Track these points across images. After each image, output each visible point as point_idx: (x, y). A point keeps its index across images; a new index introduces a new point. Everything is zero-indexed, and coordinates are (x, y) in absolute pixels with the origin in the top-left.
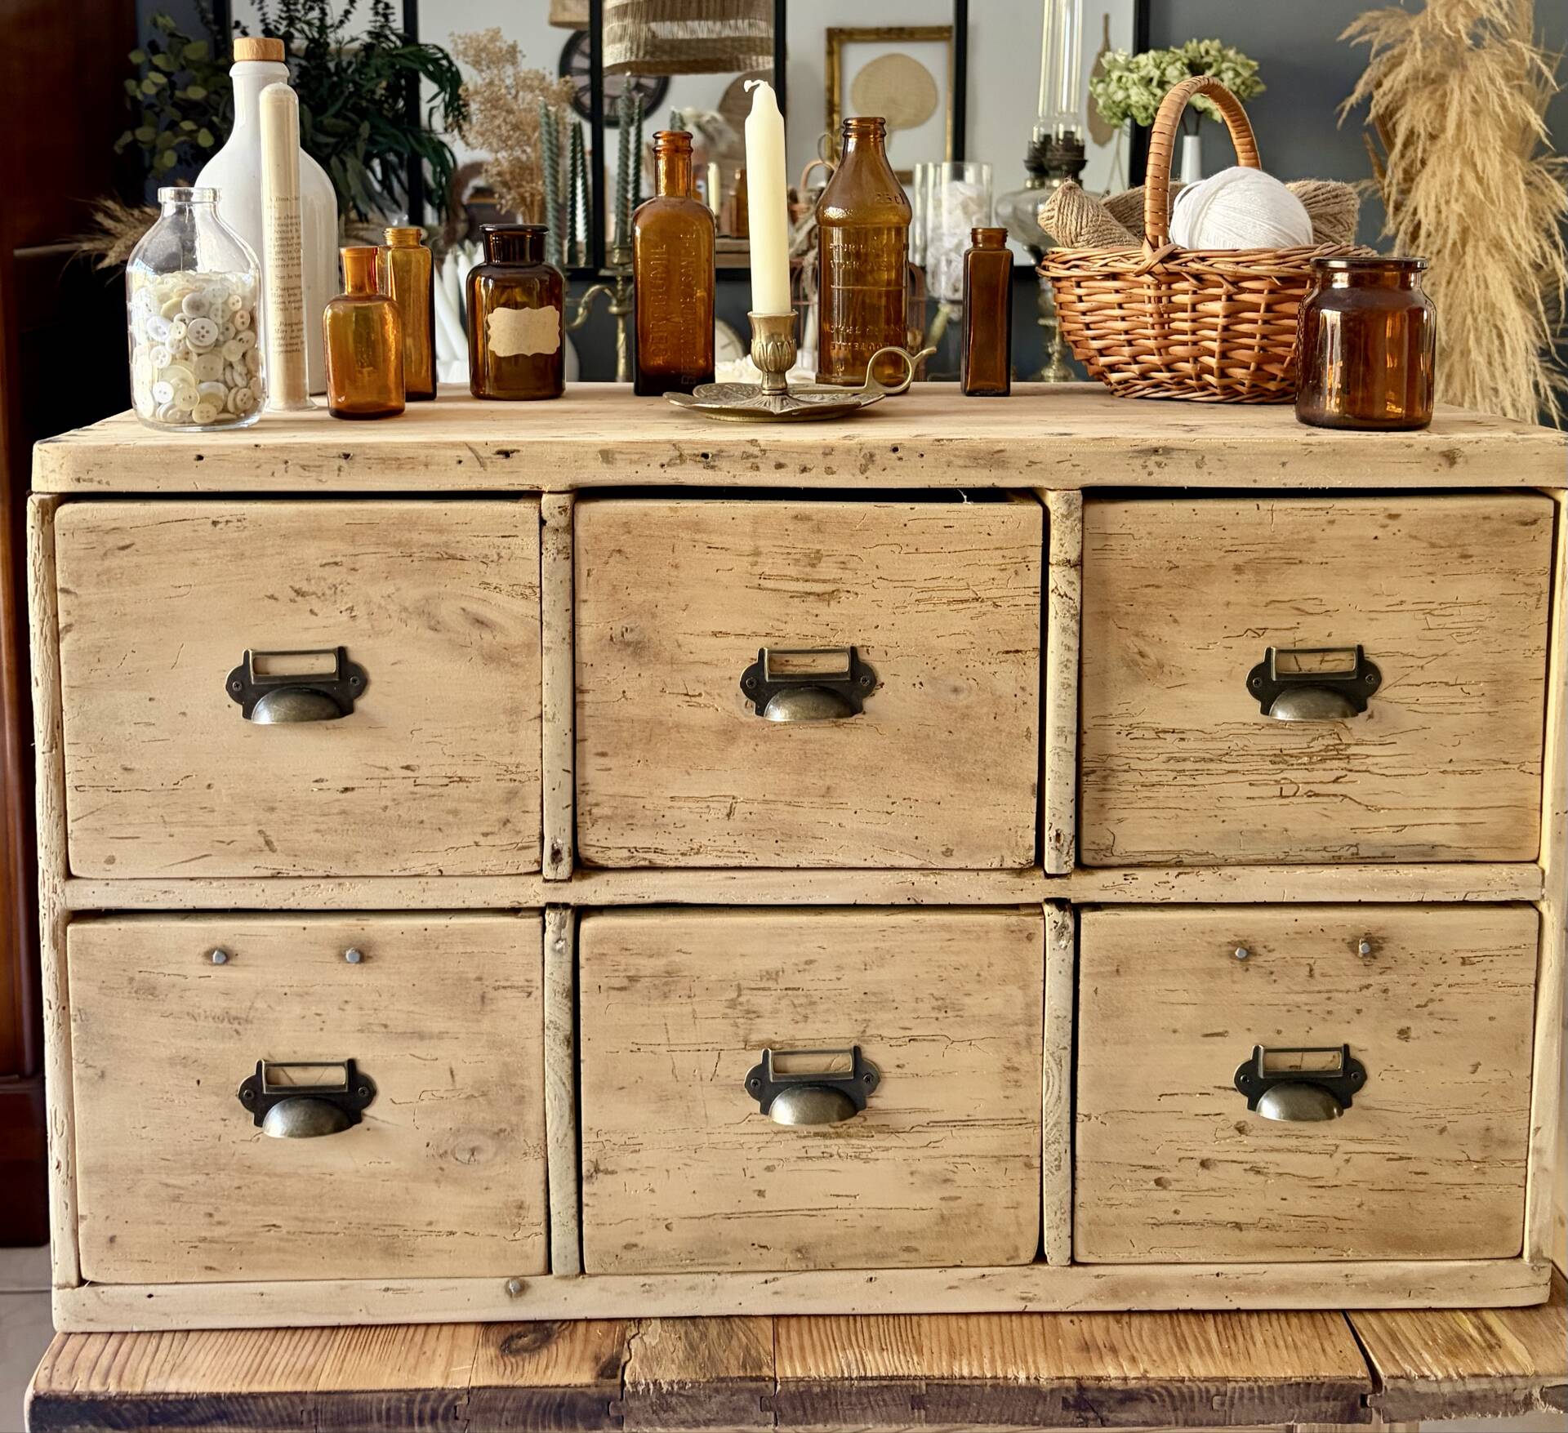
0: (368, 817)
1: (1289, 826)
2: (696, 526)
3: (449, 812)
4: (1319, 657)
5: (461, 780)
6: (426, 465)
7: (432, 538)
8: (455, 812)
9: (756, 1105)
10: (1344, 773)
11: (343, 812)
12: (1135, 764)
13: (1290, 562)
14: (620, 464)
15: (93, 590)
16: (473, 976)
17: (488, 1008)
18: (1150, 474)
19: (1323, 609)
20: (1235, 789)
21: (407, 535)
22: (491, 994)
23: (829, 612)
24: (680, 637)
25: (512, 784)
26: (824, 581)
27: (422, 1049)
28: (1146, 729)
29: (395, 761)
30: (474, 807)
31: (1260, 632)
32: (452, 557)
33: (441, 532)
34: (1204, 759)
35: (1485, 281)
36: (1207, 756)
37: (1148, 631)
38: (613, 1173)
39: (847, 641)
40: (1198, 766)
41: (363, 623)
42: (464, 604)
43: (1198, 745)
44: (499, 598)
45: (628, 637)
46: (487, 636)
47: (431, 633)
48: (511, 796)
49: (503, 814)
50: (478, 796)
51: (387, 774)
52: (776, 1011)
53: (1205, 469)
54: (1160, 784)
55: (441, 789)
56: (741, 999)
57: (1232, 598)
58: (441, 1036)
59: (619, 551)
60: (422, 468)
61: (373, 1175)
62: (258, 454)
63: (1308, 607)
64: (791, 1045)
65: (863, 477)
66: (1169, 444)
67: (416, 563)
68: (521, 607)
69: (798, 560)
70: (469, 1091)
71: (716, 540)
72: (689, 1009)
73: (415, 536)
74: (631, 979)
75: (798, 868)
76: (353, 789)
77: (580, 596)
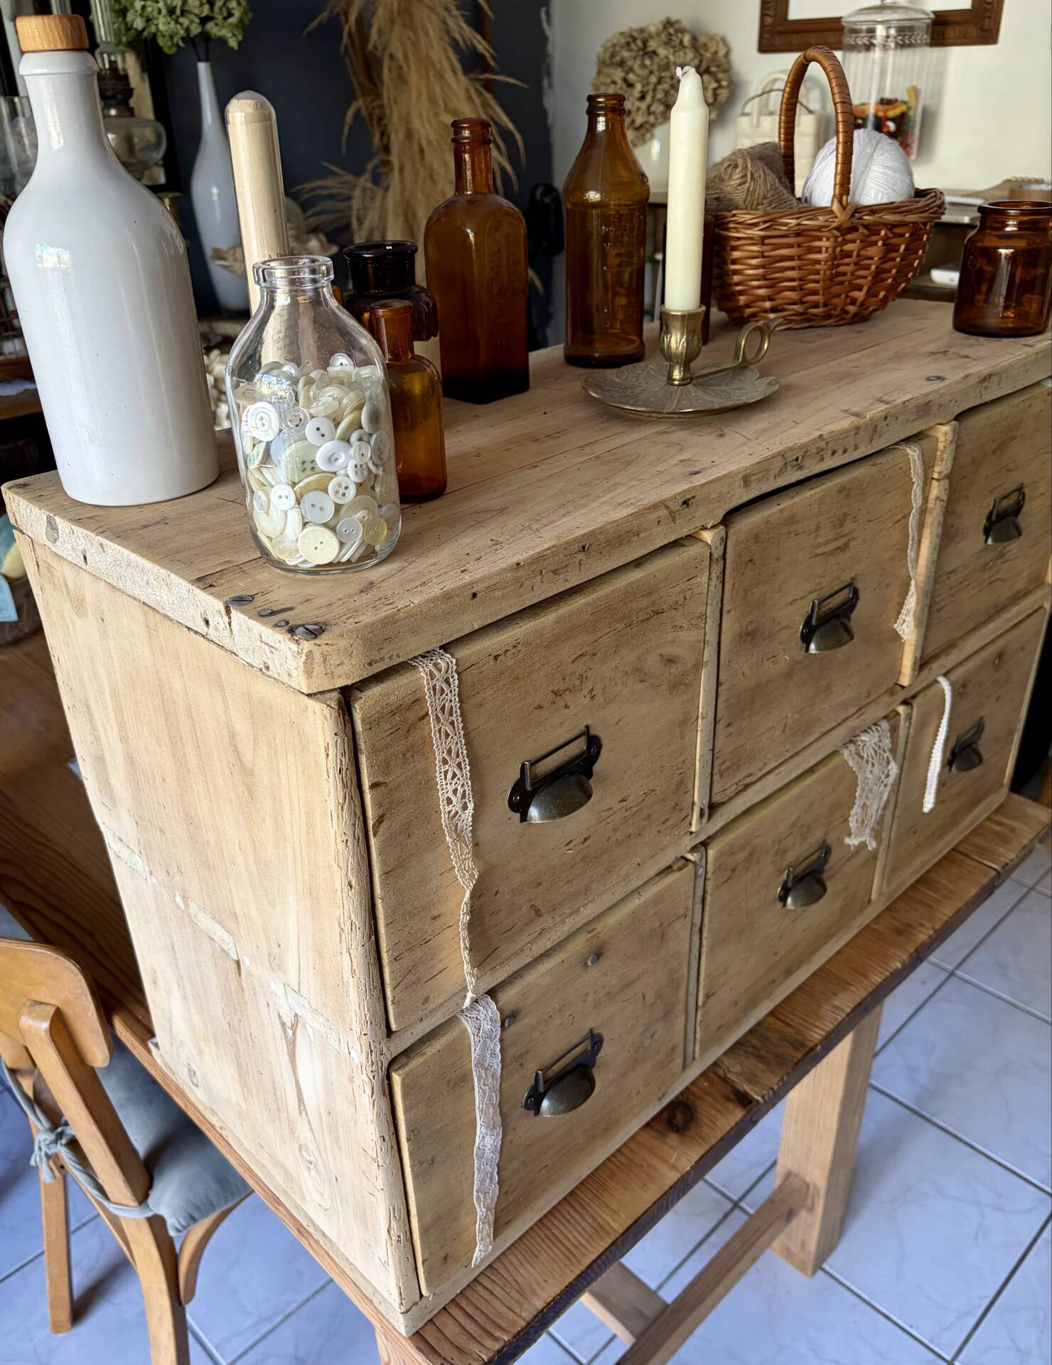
0: (599, 852)
3: (645, 819)
5: (653, 791)
6: (637, 535)
7: (644, 602)
8: (649, 817)
10: (1001, 565)
11: (585, 857)
13: (1011, 439)
14: (753, 485)
15: (399, 772)
16: (657, 925)
17: (665, 941)
19: (1015, 465)
20: (967, 595)
21: (629, 606)
22: (667, 930)
23: (843, 559)
24: (775, 615)
25: (681, 777)
26: (844, 537)
27: (628, 993)
29: (613, 800)
30: (659, 806)
31: (992, 491)
32: (657, 613)
33: (650, 593)
34: (959, 583)
36: (962, 580)
38: (714, 993)
39: (849, 576)
40: (958, 588)
41: (599, 699)
42: (661, 650)
43: (959, 575)
44: (682, 634)
45: (750, 629)
46: (672, 669)
47: (640, 686)
48: (681, 785)
49: (675, 802)
50: (662, 797)
51: (611, 813)
52: (793, 845)
55: (641, 805)
56: (780, 847)
58: (638, 979)
59: (750, 561)
60: (635, 539)
62: (522, 572)
63: (1011, 466)
64: (799, 859)
67: (633, 629)
68: (694, 635)
69: (834, 526)
70: (652, 1000)
71: (800, 527)
72: (756, 871)
73: (634, 605)
75: (809, 745)
76: (589, 837)
77: (726, 608)
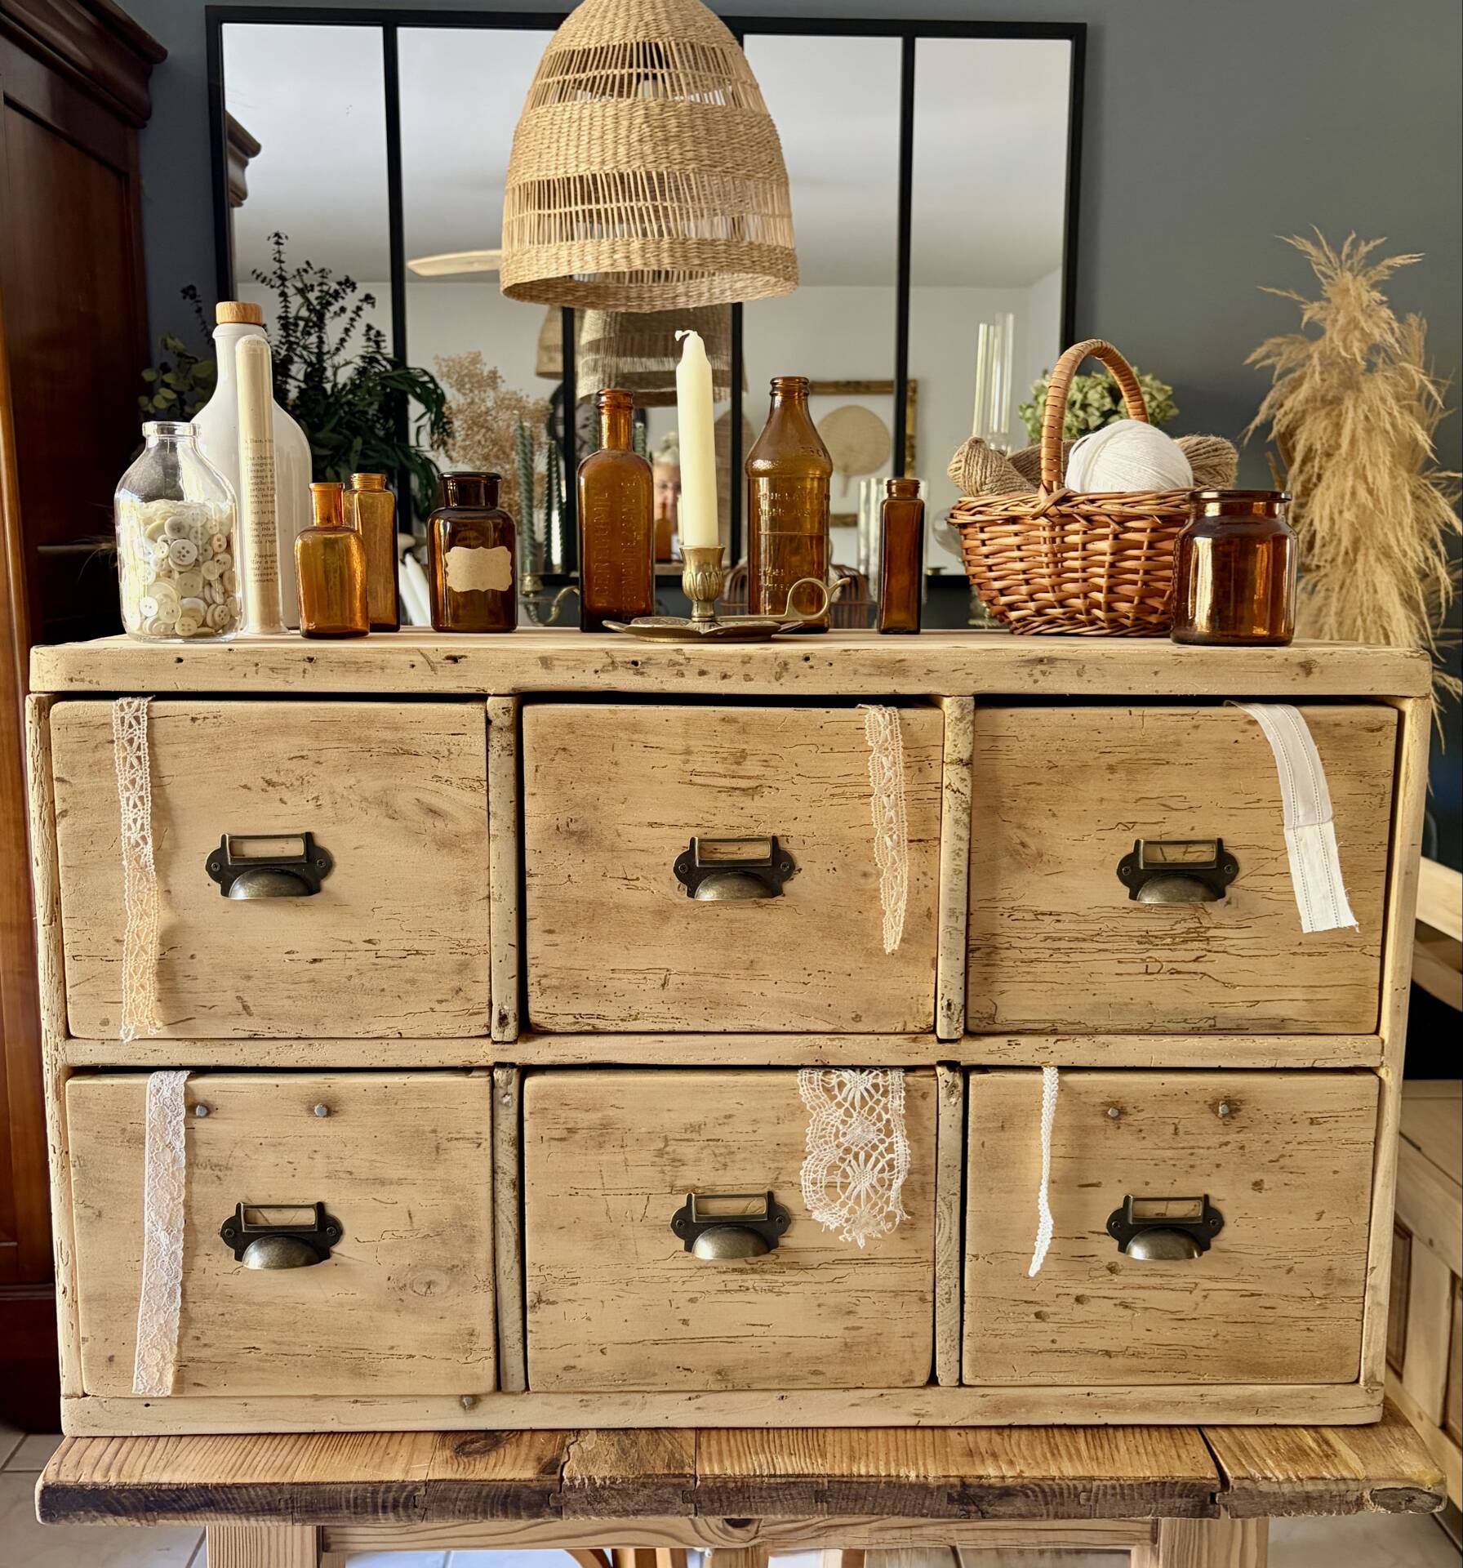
0: (334, 985)
1: (1152, 999)
2: (634, 727)
3: (407, 981)
4: (1182, 848)
5: (418, 953)
6: (382, 669)
7: (388, 735)
8: (412, 982)
9: (681, 1244)
10: (1204, 953)
11: (312, 981)
12: (1016, 943)
13: (1158, 763)
14: (557, 670)
15: (85, 780)
16: (428, 1129)
17: (442, 1158)
18: (1036, 681)
19: (1187, 805)
20: (1105, 965)
21: (367, 732)
22: (445, 1145)
23: (752, 805)
24: (620, 827)
25: (463, 957)
26: (749, 778)
27: (383, 1194)
28: (1027, 911)
29: (358, 936)
30: (429, 977)
31: (1129, 826)
32: (407, 753)
33: (396, 729)
34: (1077, 939)
35: (1374, 586)
36: (1080, 936)
37: (1029, 824)
38: (554, 1303)
39: (769, 831)
40: (1072, 945)
41: (328, 812)
42: (419, 795)
43: (1072, 926)
44: (451, 791)
45: (573, 826)
46: (440, 824)
47: (388, 821)
48: (463, 968)
49: (456, 984)
50: (434, 967)
51: (352, 947)
52: (698, 1160)
53: (1085, 677)
54: (1037, 960)
55: (400, 961)
56: (668, 1149)
57: (1105, 795)
58: (399, 1182)
59: (564, 749)
60: (378, 671)
61: (341, 1305)
62: (232, 657)
63: (1173, 803)
64: (712, 1190)
65: (777, 684)
66: (1054, 654)
67: (375, 758)
68: (468, 798)
69: (725, 759)
70: (425, 1231)
71: (652, 740)
72: (620, 1158)
73: (373, 733)
74: (570, 1130)
75: (725, 1033)
76: (321, 960)
77: (528, 790)
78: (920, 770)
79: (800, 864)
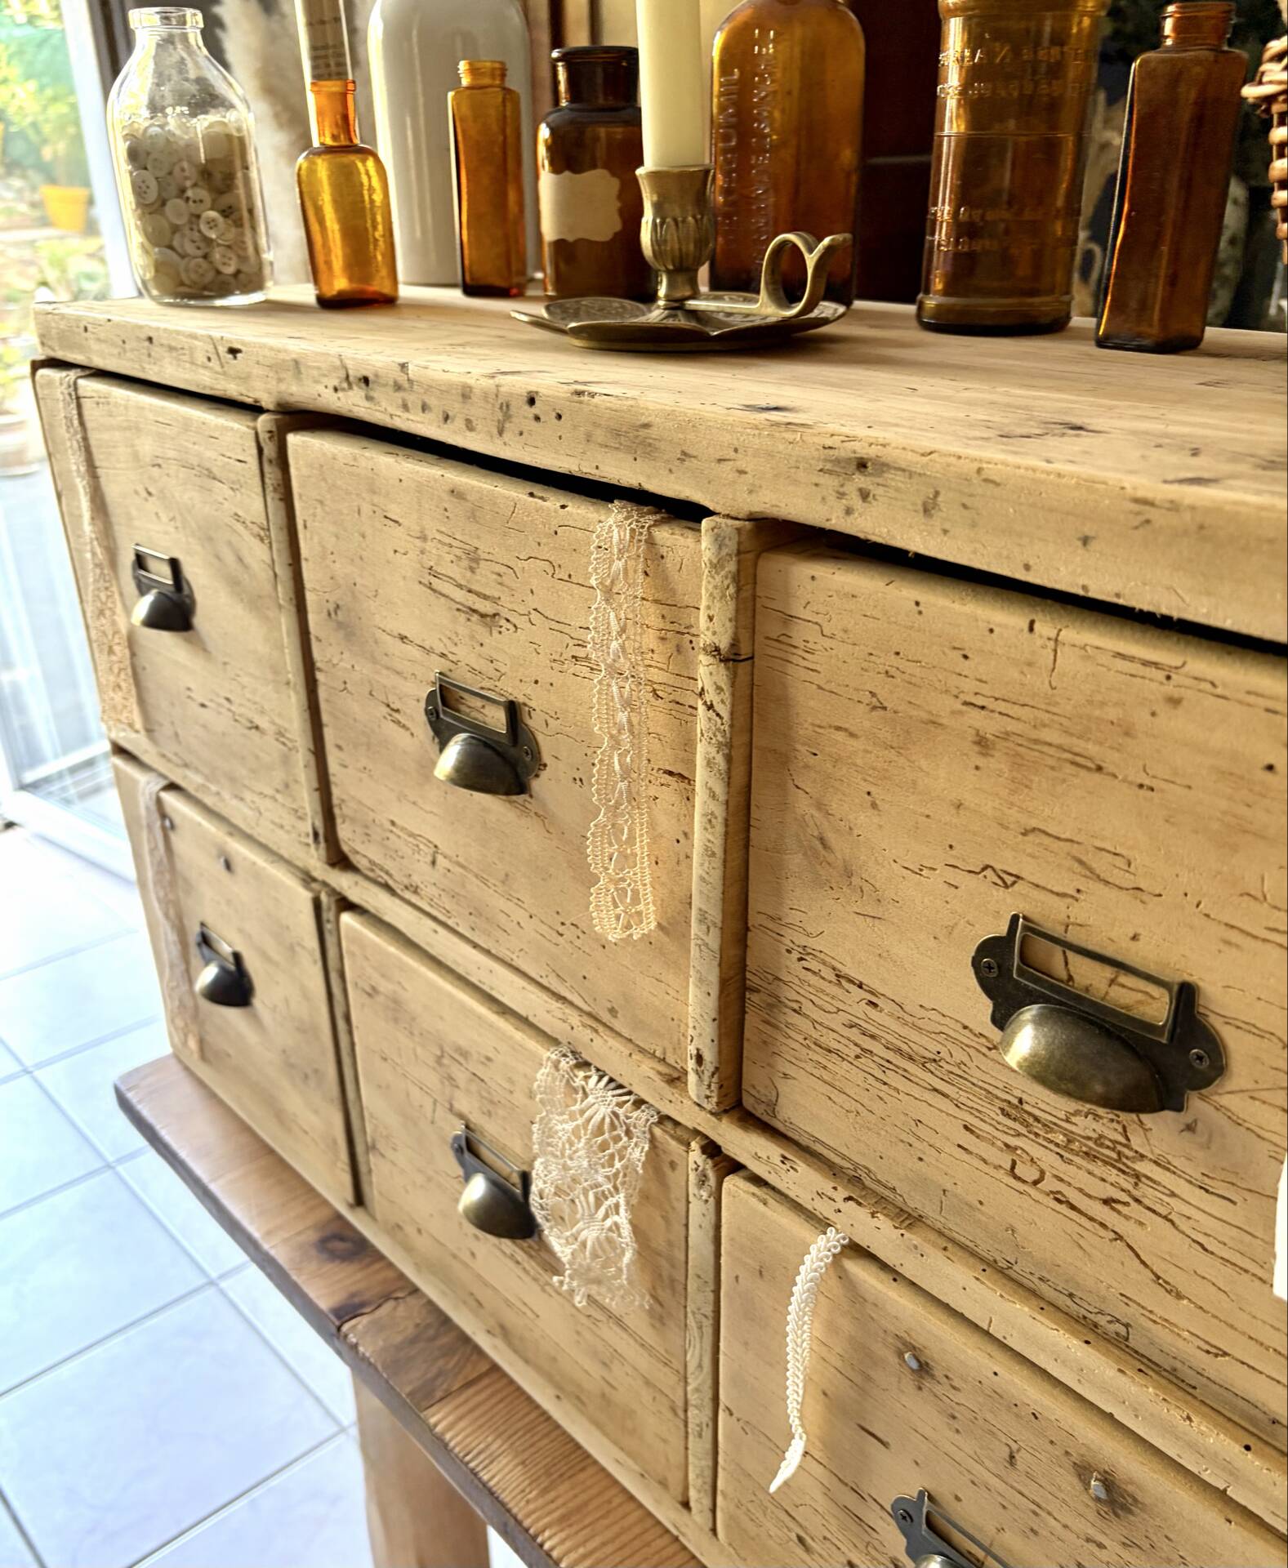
1: (1019, 1226)
2: (373, 485)
4: (1108, 972)
9: (461, 1170)
10: (1127, 1199)
12: (808, 1008)
13: (1079, 762)
18: (849, 511)
19: (1128, 881)
20: (944, 1122)
26: (485, 597)
28: (824, 963)
31: (1008, 880)
32: (215, 478)
34: (899, 1051)
36: (904, 1047)
37: (834, 807)
38: (384, 1156)
39: (506, 691)
40: (890, 1055)
43: (895, 1026)
45: (340, 615)
52: (467, 1090)
53: (937, 522)
54: (837, 1053)
56: (444, 1061)
57: (969, 799)
63: (1101, 864)
65: (501, 441)
66: (889, 455)
68: (259, 549)
69: (460, 558)
71: (391, 508)
72: (411, 1044)
78: (679, 649)
79: (546, 758)
